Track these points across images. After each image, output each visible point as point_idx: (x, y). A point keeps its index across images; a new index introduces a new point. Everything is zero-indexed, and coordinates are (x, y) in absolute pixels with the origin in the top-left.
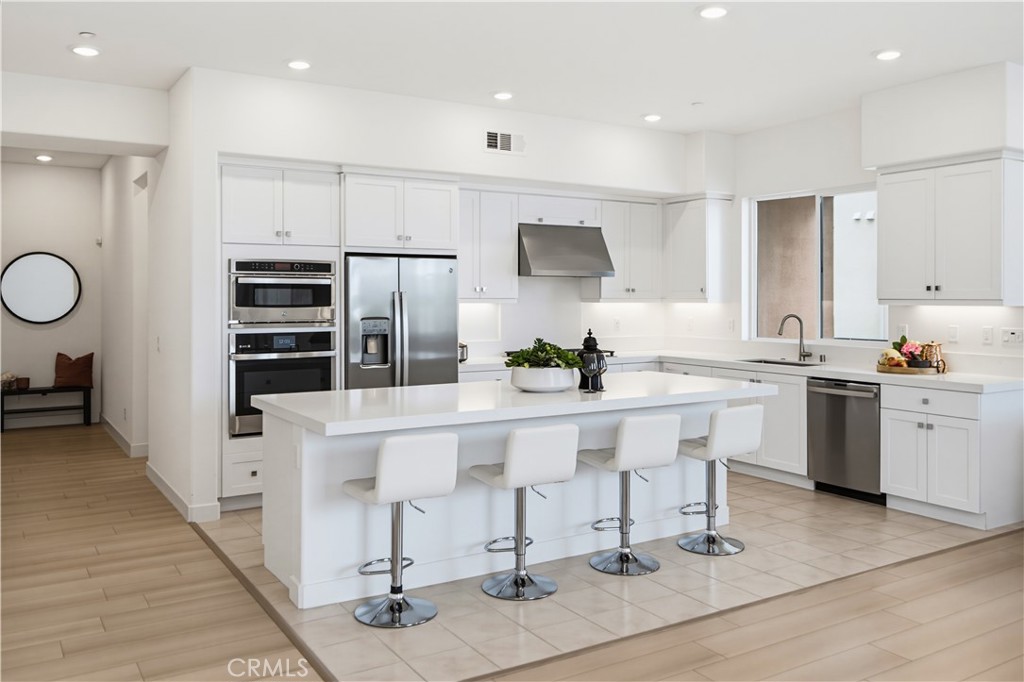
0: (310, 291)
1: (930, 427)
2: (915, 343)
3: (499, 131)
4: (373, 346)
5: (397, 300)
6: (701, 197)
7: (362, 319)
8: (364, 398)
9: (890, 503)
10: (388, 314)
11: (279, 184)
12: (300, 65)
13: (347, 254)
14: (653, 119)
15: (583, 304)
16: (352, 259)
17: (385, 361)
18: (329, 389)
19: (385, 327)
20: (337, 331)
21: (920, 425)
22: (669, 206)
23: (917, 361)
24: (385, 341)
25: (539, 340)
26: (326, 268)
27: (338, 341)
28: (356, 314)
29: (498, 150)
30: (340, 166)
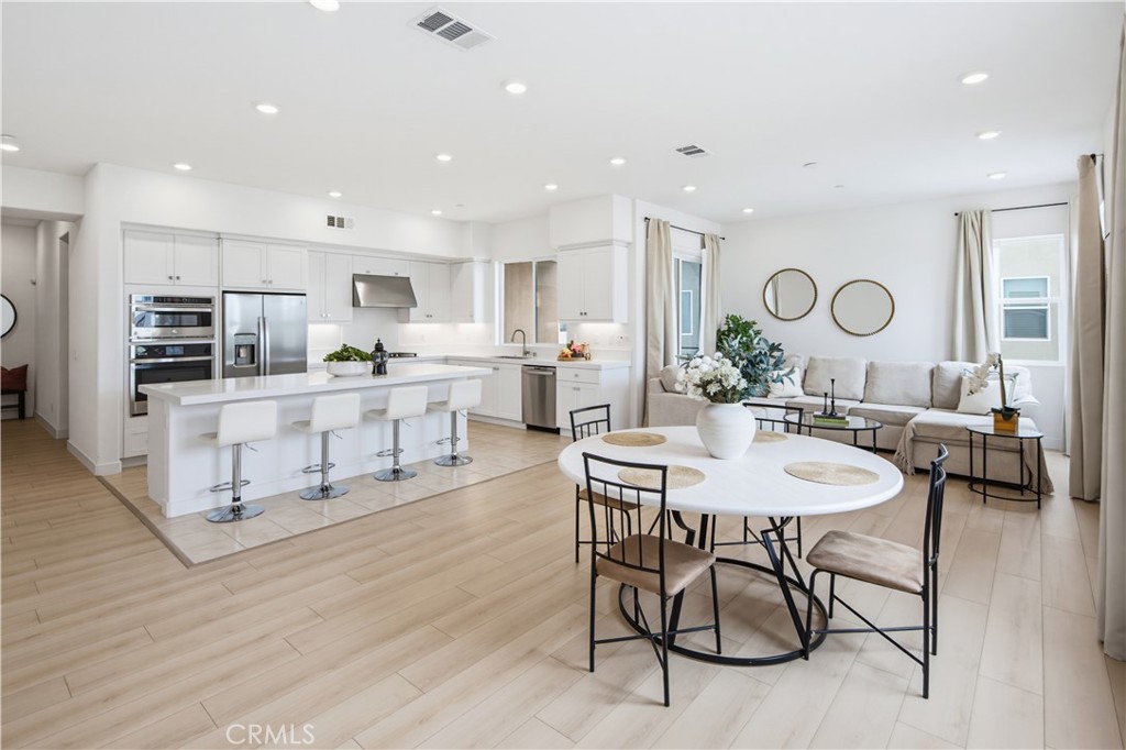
0: (195, 317)
1: (579, 389)
2: (577, 345)
3: (336, 215)
4: (243, 353)
5: (263, 322)
6: (470, 260)
7: (236, 335)
8: (237, 384)
9: (562, 433)
10: (256, 332)
11: (170, 245)
12: (183, 167)
13: (224, 292)
14: (437, 213)
15: (400, 325)
16: (227, 295)
17: (253, 362)
18: (210, 378)
19: (251, 340)
20: (216, 342)
21: (574, 389)
22: (454, 265)
23: (576, 355)
24: (252, 349)
25: (345, 345)
26: (208, 301)
27: (217, 352)
28: (232, 331)
29: (336, 227)
30: (219, 234)
